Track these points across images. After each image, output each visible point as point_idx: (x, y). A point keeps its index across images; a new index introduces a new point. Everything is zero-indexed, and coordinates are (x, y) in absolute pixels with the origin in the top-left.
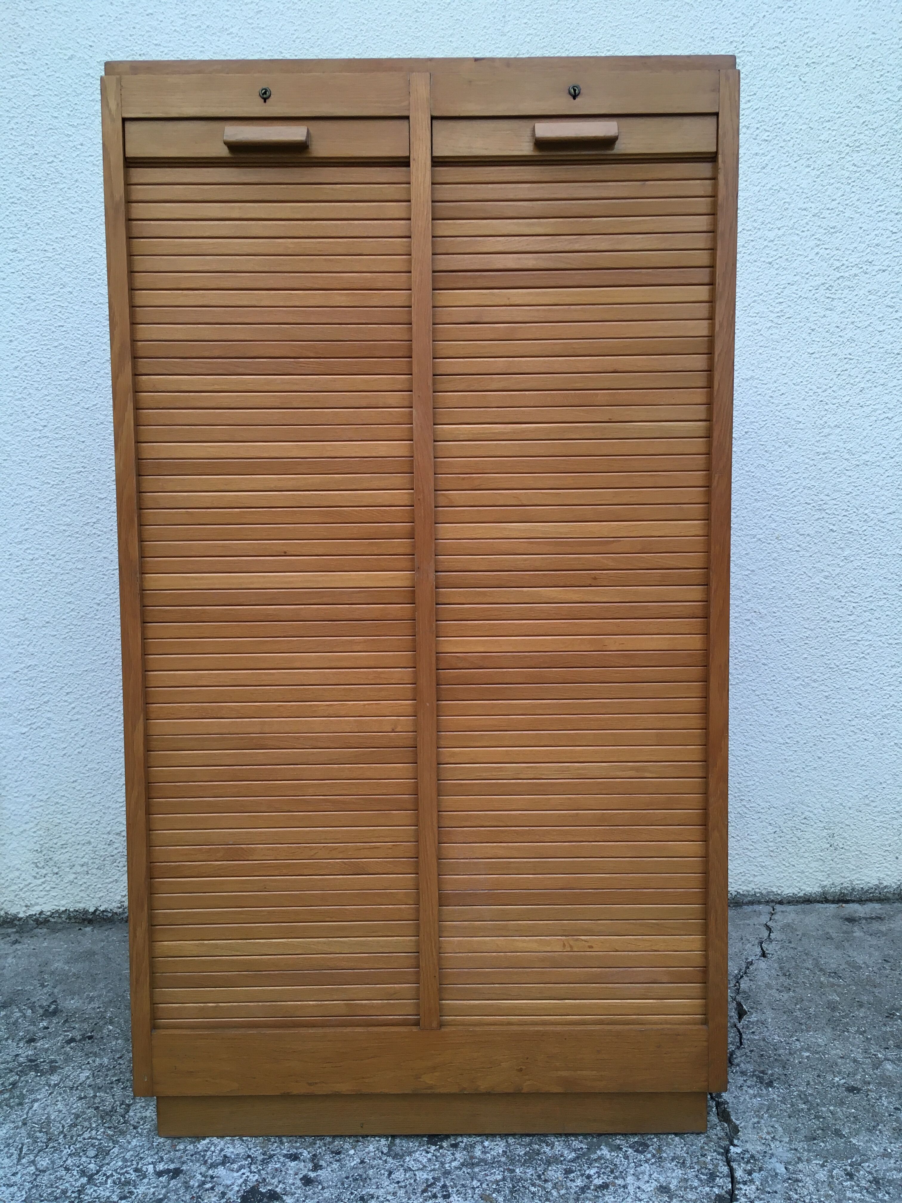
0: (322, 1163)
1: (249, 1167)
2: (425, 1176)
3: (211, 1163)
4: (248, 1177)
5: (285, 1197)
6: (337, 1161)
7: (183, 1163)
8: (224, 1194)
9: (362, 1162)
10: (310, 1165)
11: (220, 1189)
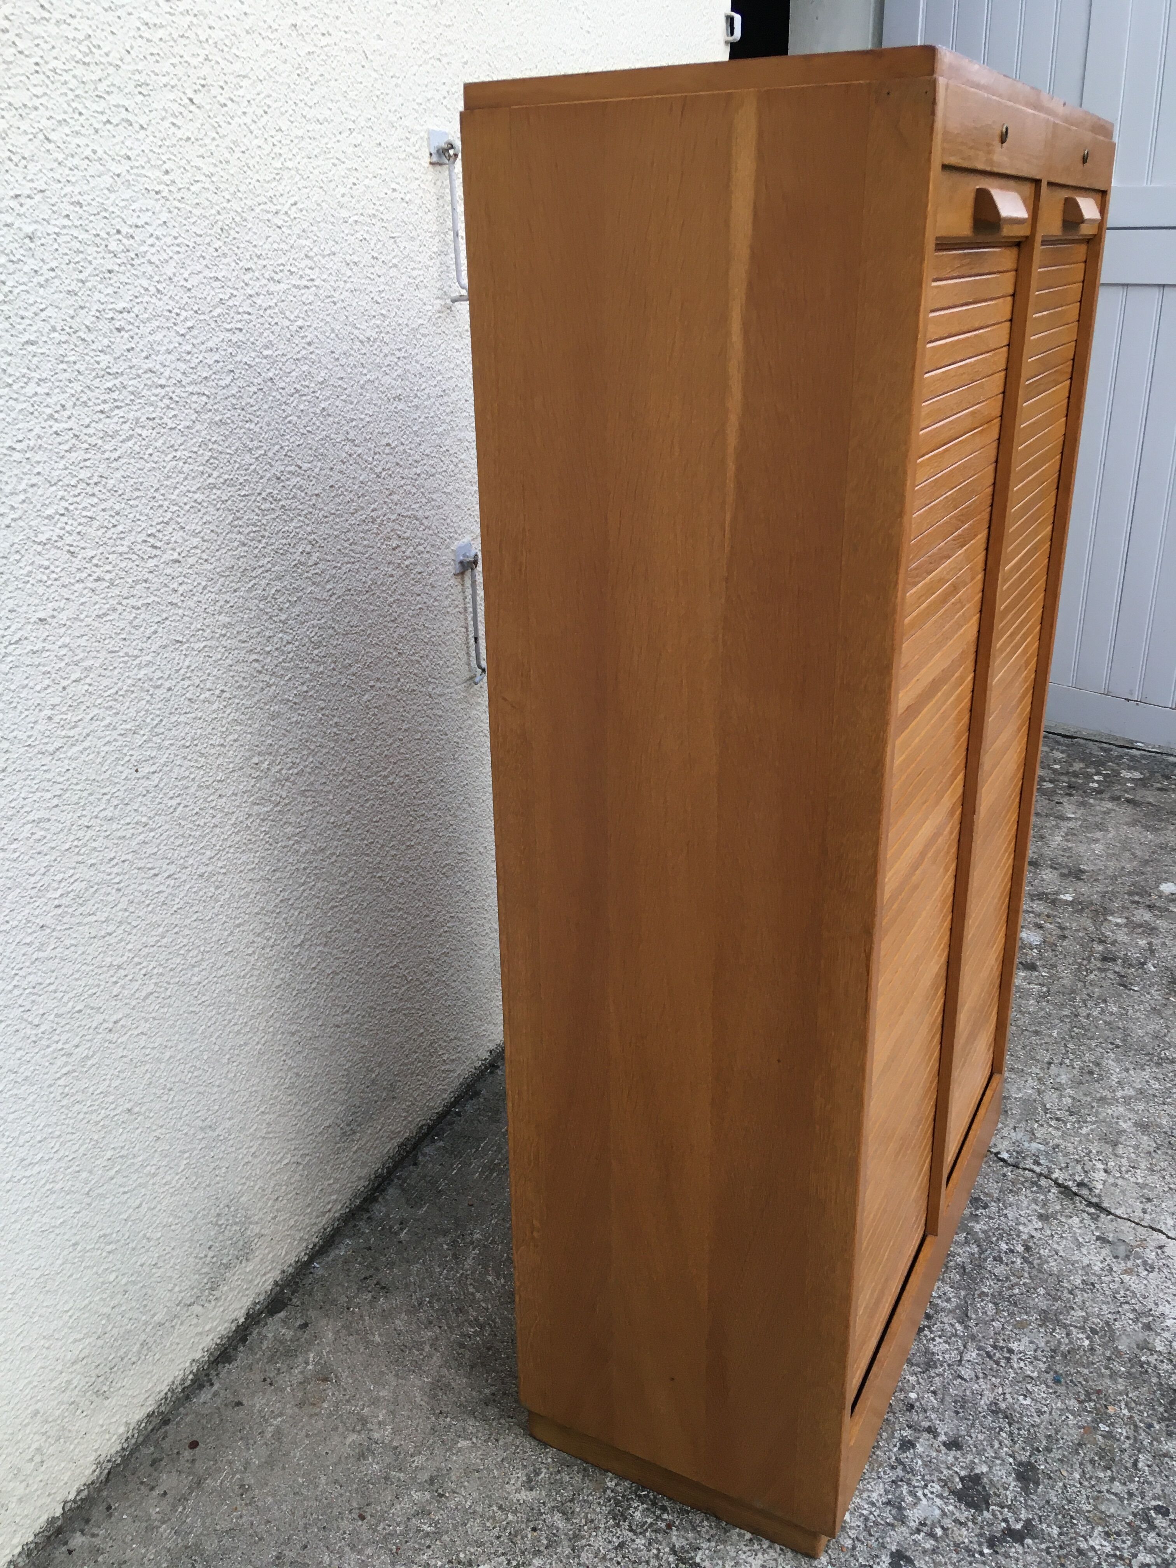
0: (926, 1424)
1: (915, 1487)
2: (974, 1355)
3: (895, 1519)
4: (932, 1493)
5: (977, 1471)
6: (925, 1411)
7: (883, 1546)
8: (956, 1521)
9: (934, 1393)
10: (925, 1435)
11: (948, 1522)
